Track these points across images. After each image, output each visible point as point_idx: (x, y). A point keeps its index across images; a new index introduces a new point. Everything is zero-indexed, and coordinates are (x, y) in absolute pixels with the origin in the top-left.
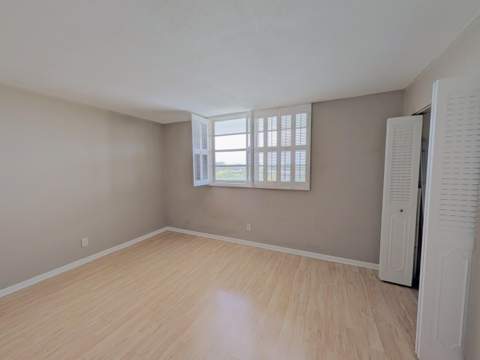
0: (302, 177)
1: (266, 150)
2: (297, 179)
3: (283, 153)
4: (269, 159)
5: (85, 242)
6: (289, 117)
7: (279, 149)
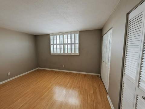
0: (77, 52)
1: (68, 44)
2: (76, 52)
3: (72, 45)
4: (68, 47)
5: (9, 74)
6: (74, 35)
7: (71, 44)
